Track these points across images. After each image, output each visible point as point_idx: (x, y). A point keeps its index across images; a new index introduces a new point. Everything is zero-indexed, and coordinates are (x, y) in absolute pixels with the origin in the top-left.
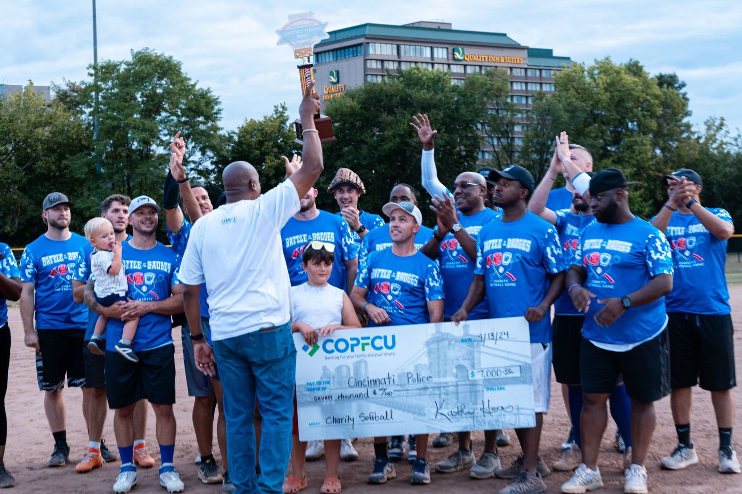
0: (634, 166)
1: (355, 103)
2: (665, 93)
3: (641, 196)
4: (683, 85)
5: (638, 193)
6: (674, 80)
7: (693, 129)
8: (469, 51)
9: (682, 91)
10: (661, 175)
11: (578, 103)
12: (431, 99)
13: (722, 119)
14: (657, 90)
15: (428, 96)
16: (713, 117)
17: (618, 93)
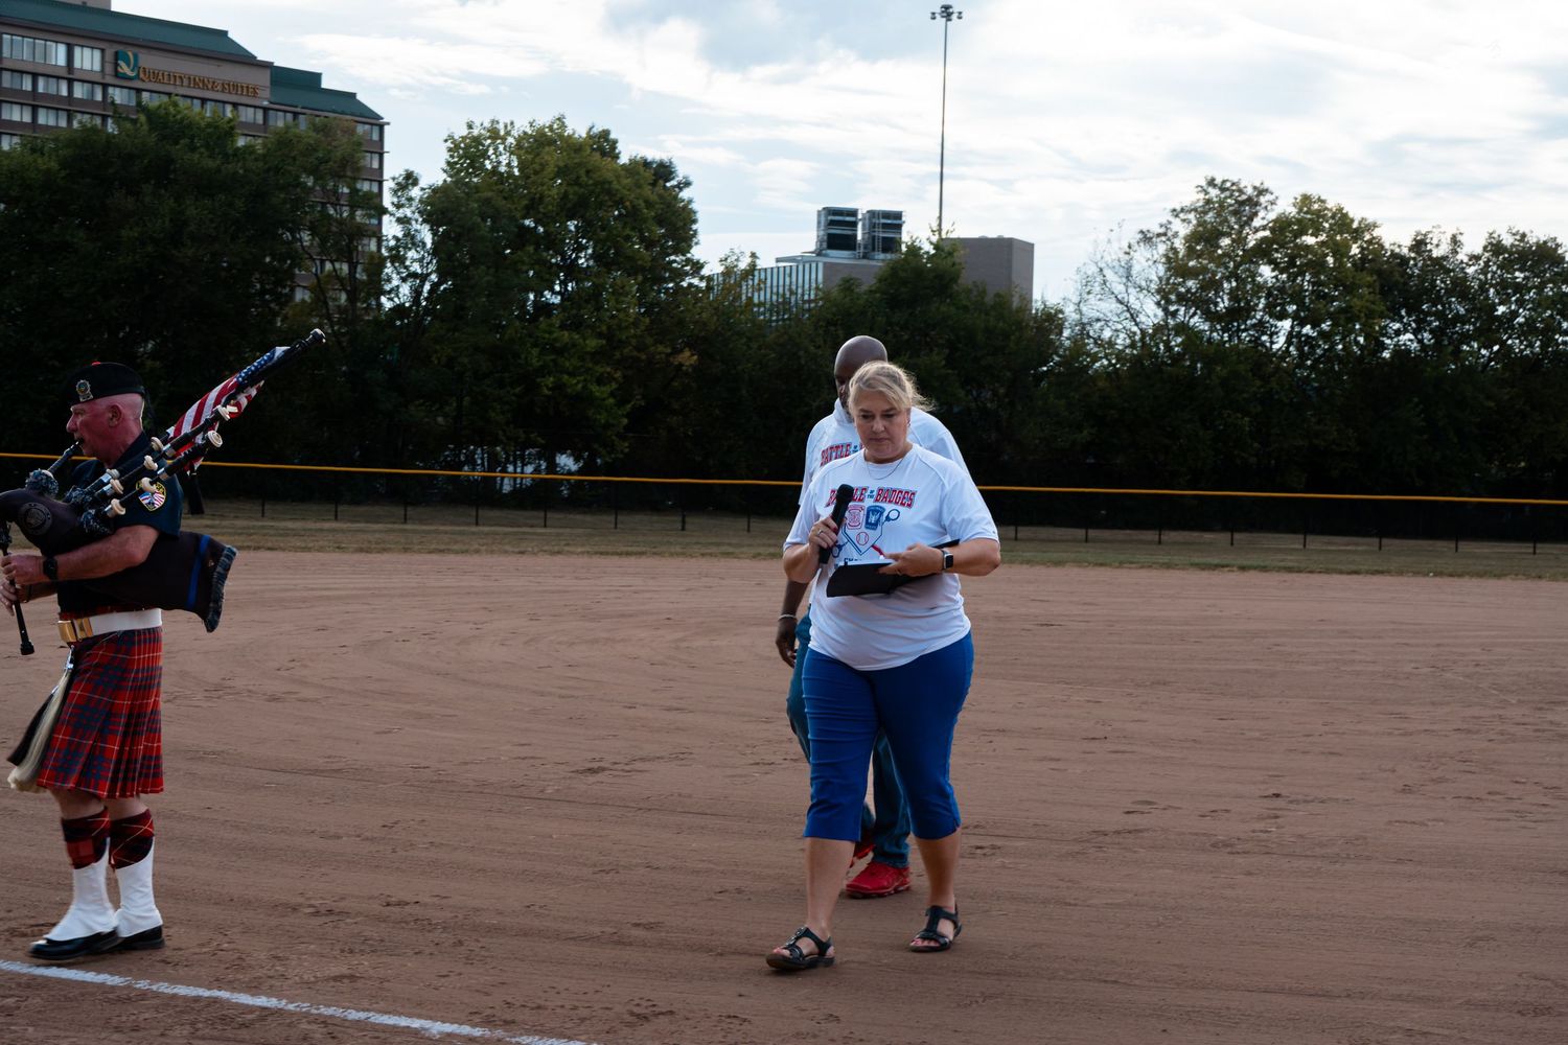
0: (600, 335)
1: (54, 165)
2: (661, 197)
3: (612, 394)
4: (688, 184)
5: (607, 389)
6: (672, 173)
7: (705, 272)
8: (150, 61)
9: (685, 194)
10: (644, 357)
11: (500, 203)
12: (218, 171)
13: (753, 255)
14: (647, 191)
15: (211, 164)
16: (737, 251)
17: (576, 188)
